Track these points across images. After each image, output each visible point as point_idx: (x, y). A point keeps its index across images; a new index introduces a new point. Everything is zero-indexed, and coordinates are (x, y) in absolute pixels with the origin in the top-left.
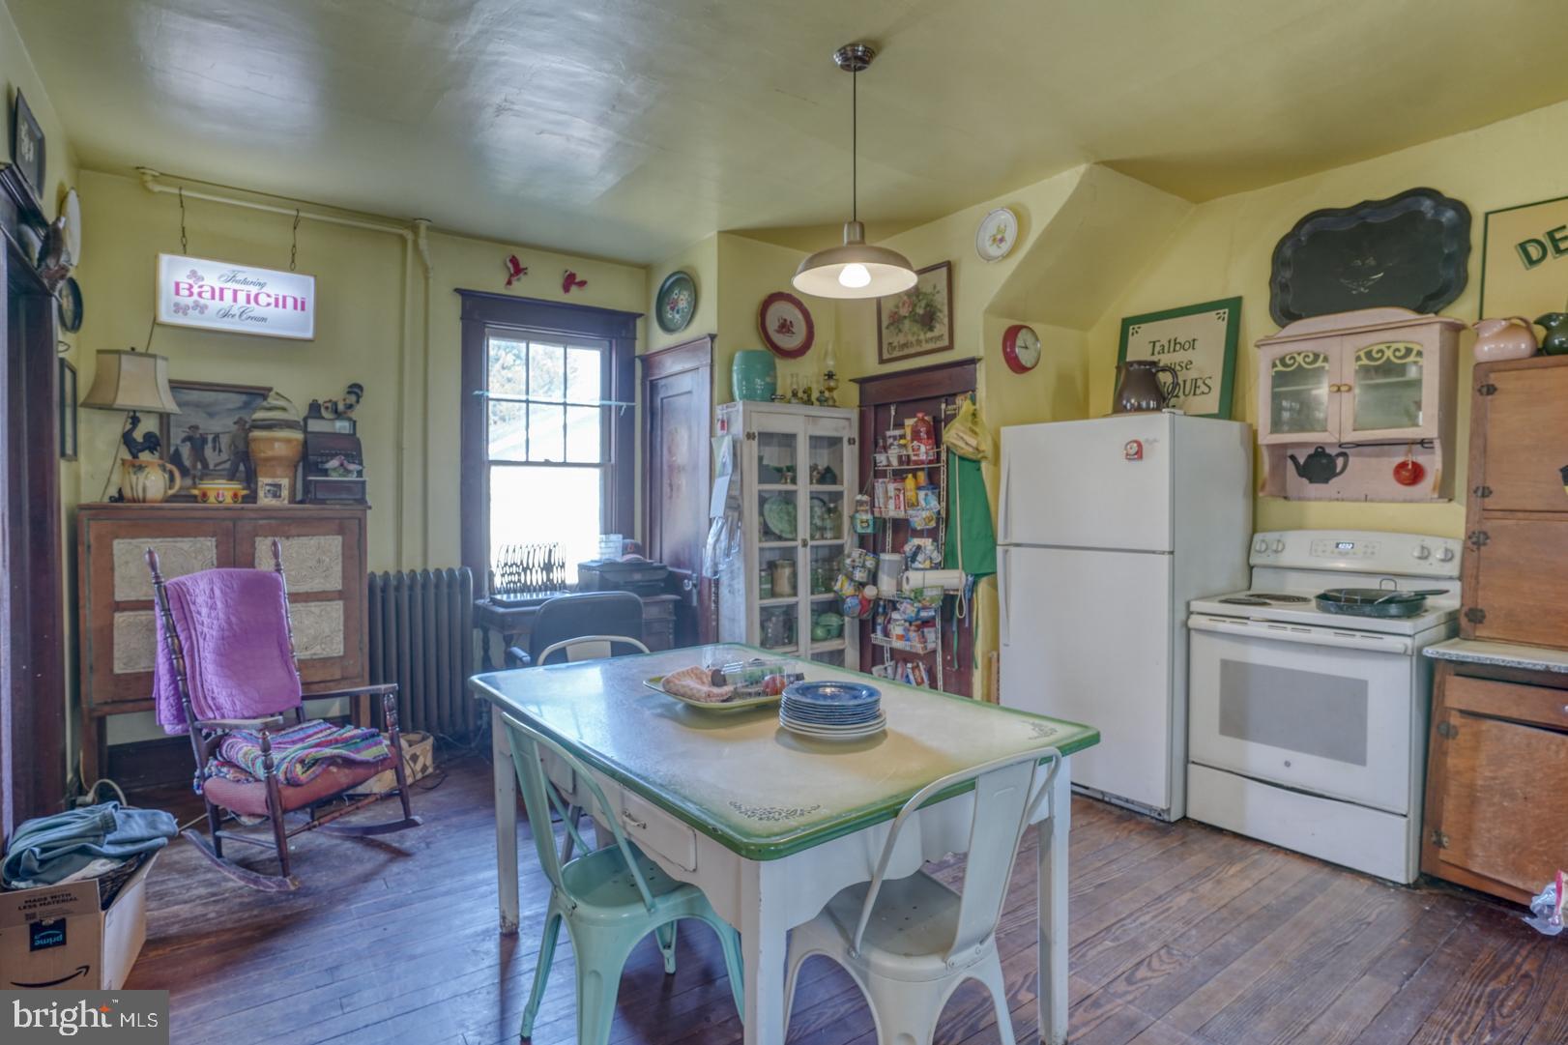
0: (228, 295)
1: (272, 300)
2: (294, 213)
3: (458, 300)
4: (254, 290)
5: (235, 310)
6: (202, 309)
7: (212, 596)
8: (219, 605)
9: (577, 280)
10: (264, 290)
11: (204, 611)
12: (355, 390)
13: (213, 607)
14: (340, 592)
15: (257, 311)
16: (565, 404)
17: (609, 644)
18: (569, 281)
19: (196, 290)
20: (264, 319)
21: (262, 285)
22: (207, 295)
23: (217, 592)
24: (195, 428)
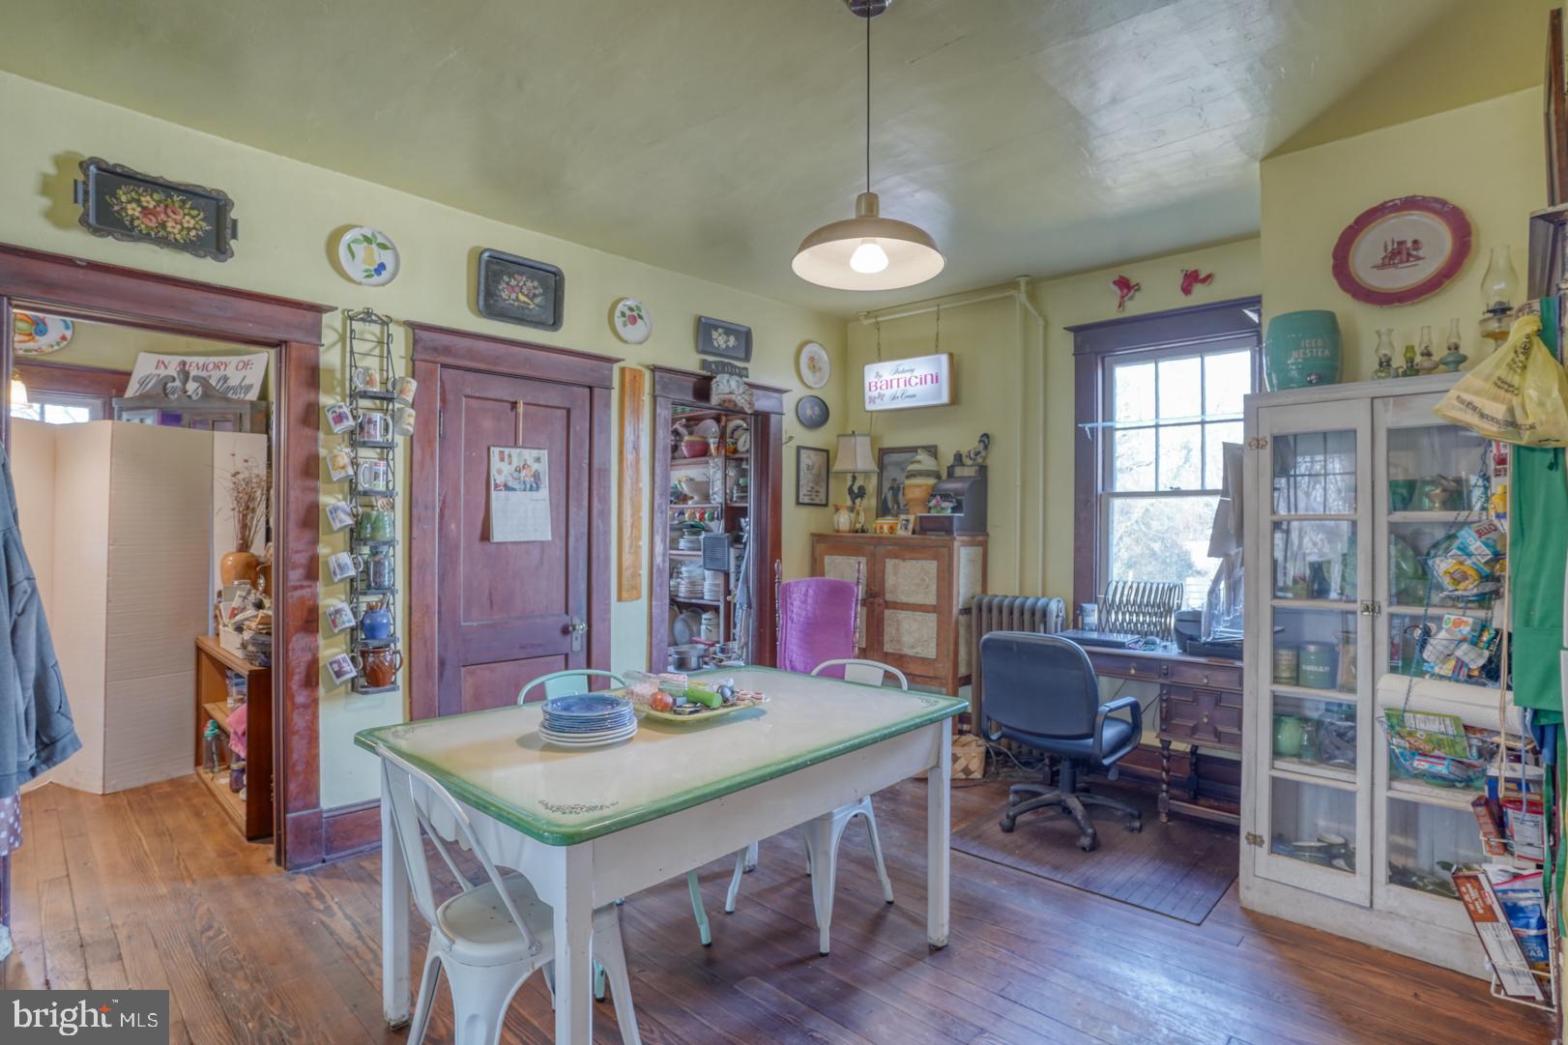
0: (895, 383)
1: (918, 381)
2: (936, 308)
3: (1071, 335)
4: (908, 375)
5: (899, 394)
6: (881, 396)
7: (806, 595)
8: (810, 600)
9: (1202, 276)
10: (915, 374)
11: (797, 603)
12: (986, 439)
13: (804, 602)
14: (934, 606)
15: (911, 390)
16: (1203, 423)
17: (882, 672)
18: (1191, 280)
19: (879, 385)
20: (914, 396)
21: (912, 371)
22: (884, 387)
23: (811, 592)
24: (894, 480)
